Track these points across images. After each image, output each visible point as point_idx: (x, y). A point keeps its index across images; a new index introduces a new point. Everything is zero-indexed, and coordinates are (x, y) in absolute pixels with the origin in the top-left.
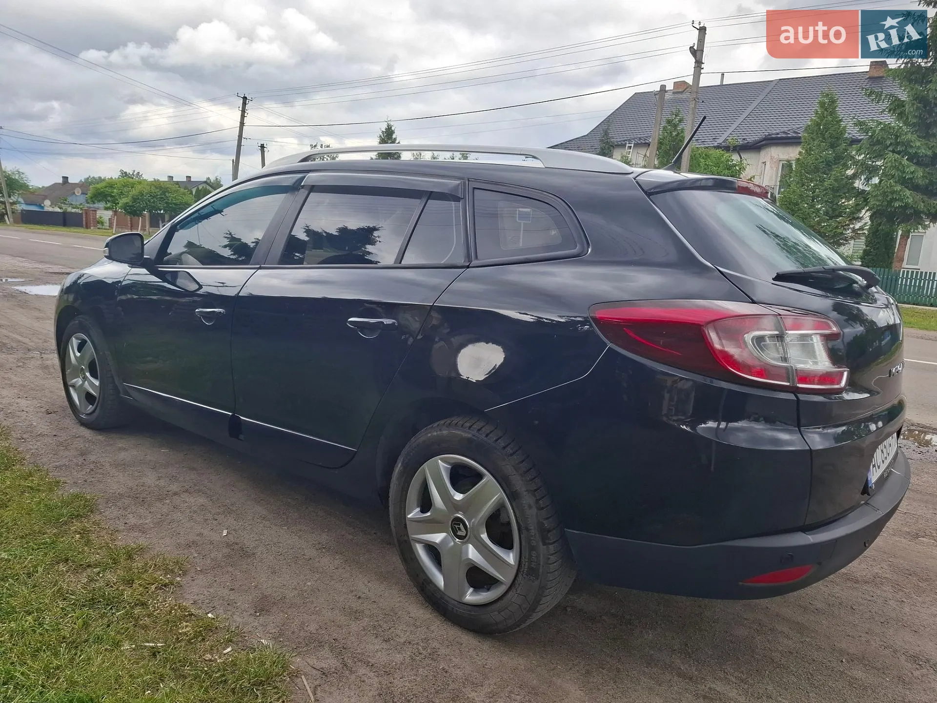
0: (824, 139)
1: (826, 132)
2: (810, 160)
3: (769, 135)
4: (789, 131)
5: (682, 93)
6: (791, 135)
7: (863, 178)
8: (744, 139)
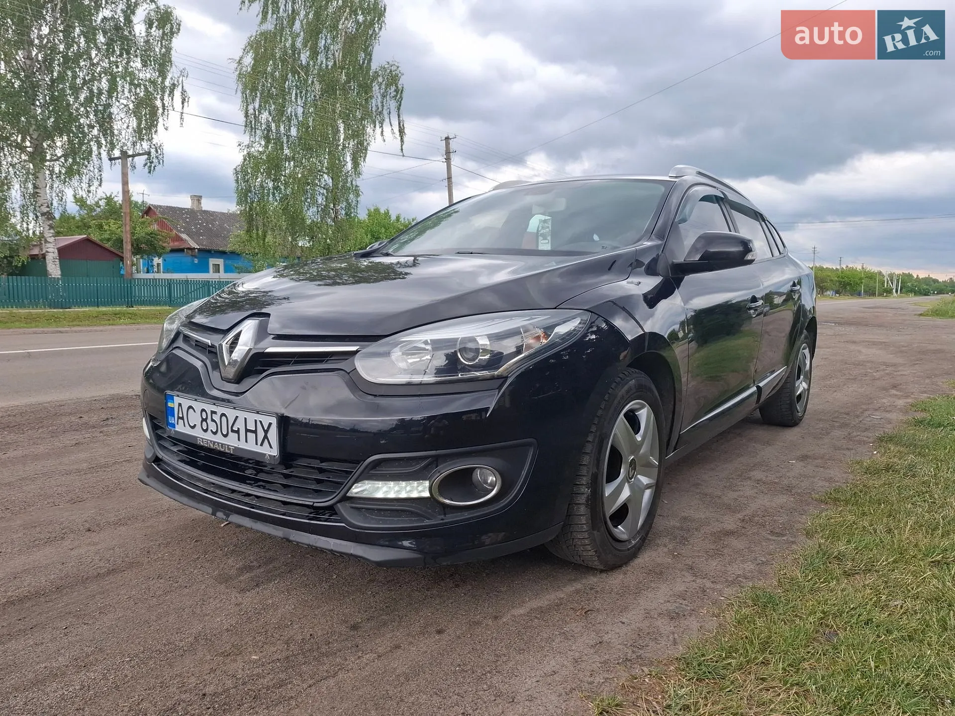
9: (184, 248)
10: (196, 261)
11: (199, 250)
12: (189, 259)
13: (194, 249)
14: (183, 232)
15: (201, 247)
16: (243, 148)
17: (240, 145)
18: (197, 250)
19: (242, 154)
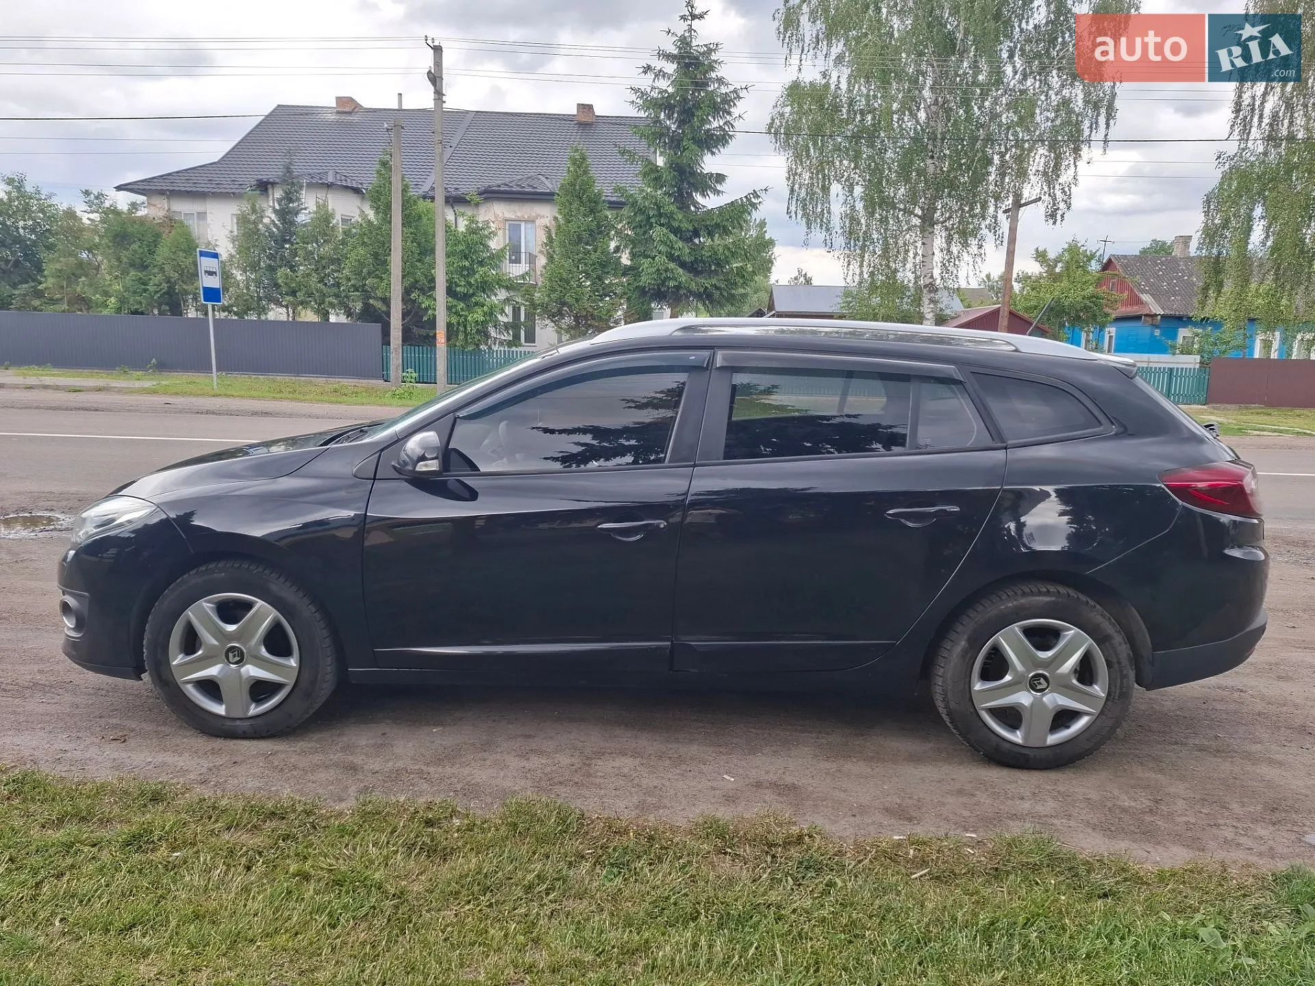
0: (582, 202)
1: (583, 194)
2: (573, 227)
3: (489, 186)
4: (510, 182)
5: (350, 113)
6: (516, 189)
7: (627, 252)
8: (457, 189)
9: (1142, 315)
10: (1157, 333)
11: (1163, 317)
12: (1148, 330)
13: (1156, 315)
14: (1146, 292)
15: (1168, 312)
16: (1224, 161)
17: (1219, 157)
18: (1159, 317)
19: (1222, 169)
